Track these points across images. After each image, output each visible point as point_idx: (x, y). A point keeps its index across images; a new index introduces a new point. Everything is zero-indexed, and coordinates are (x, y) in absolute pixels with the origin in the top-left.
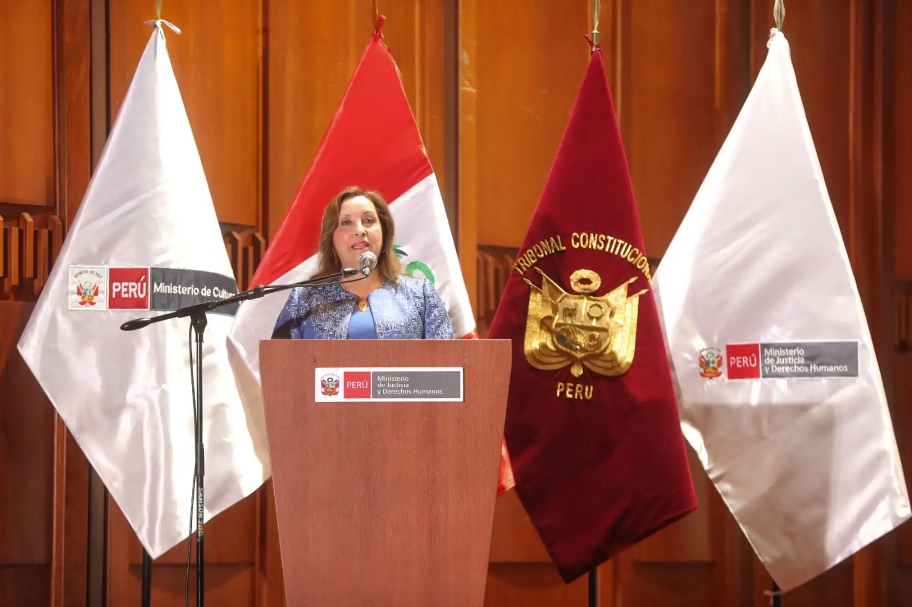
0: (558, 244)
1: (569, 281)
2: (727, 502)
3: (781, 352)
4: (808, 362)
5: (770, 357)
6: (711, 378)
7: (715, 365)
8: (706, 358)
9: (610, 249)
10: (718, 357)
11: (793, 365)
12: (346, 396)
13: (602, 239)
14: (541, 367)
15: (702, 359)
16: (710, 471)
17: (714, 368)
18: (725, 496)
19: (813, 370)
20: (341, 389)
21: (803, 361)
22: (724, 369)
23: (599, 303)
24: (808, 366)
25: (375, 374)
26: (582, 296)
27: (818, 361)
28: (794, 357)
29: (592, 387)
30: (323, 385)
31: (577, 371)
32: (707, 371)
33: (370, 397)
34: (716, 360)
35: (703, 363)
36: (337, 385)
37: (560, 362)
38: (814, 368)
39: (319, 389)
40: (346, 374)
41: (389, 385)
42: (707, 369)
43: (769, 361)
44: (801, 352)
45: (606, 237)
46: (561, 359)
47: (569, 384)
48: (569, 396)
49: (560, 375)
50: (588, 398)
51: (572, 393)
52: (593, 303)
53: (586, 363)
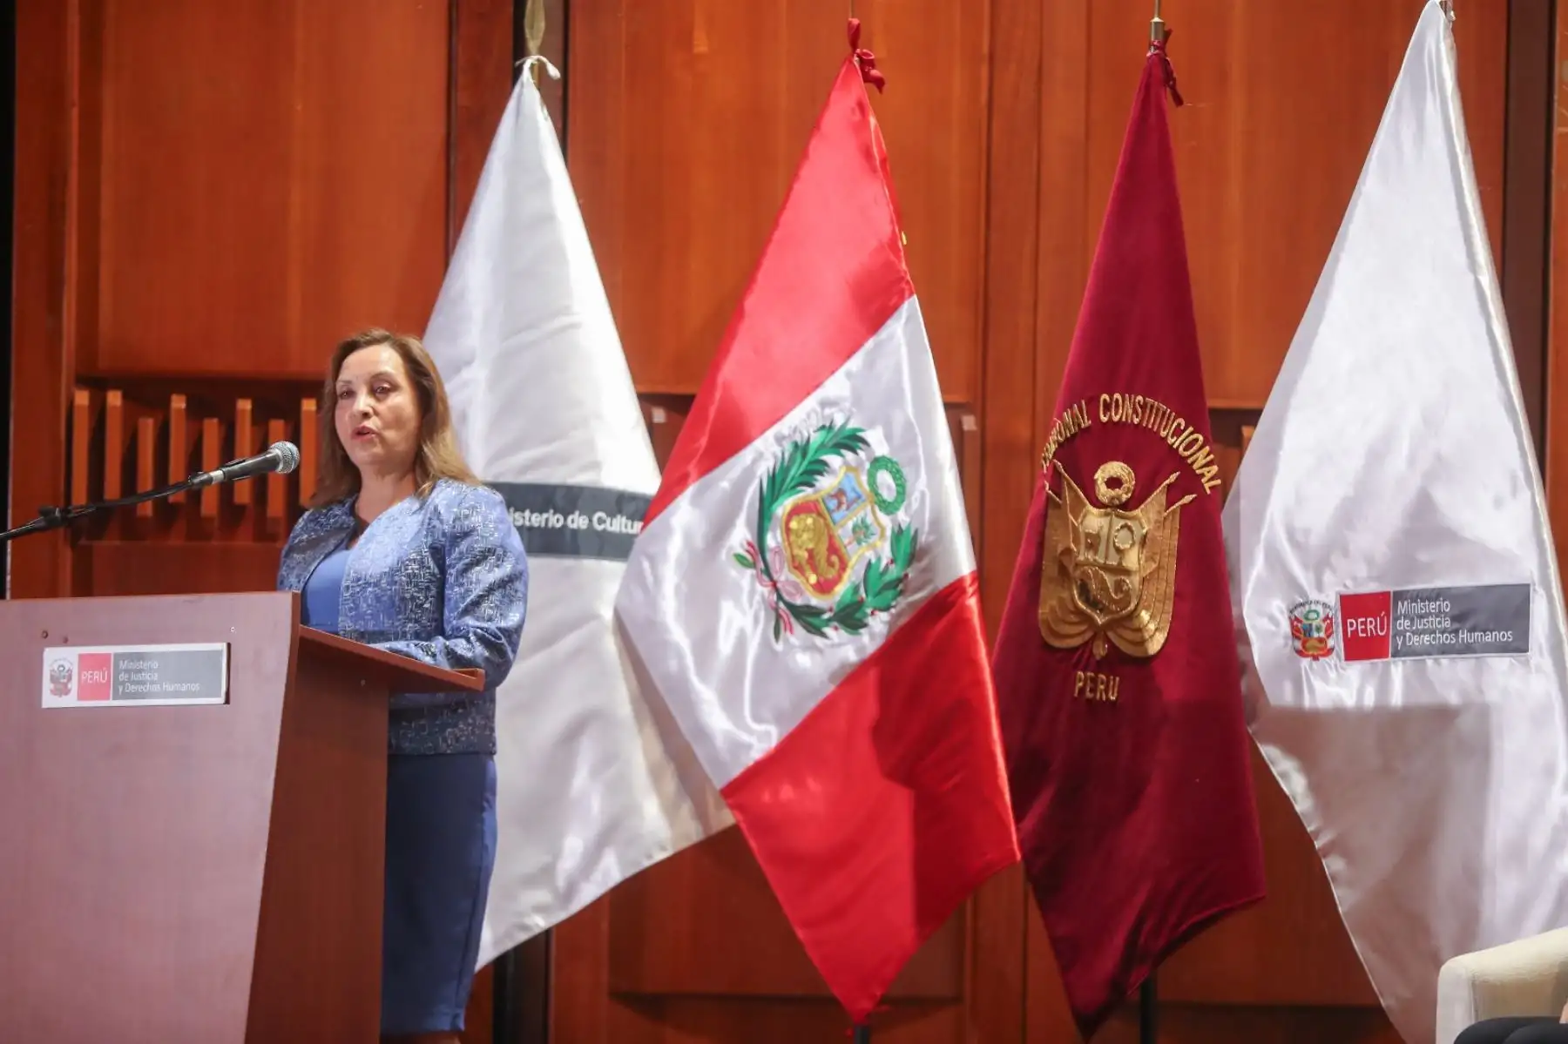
0: (1083, 418)
1: (1094, 482)
2: (1337, 893)
3: (1419, 607)
4: (1456, 625)
5: (1405, 617)
6: (1316, 658)
7: (1322, 635)
8: (1305, 622)
9: (1148, 422)
10: (1327, 618)
11: (1434, 632)
12: (81, 697)
13: (1139, 402)
14: (1057, 644)
15: (1295, 623)
16: (1317, 833)
17: (1321, 640)
18: (1333, 882)
19: (1463, 639)
20: (74, 686)
21: (1447, 624)
22: (1336, 642)
23: (1129, 523)
24: (1456, 632)
25: (118, 656)
26: (1109, 510)
27: (1469, 624)
28: (1437, 616)
29: (1118, 679)
30: (53, 679)
31: (1100, 650)
32: (1308, 645)
33: (108, 698)
34: (1324, 626)
35: (1298, 631)
36: (70, 678)
37: (1079, 634)
38: (1464, 636)
39: (47, 685)
40: (82, 657)
41: (133, 677)
42: (1307, 642)
43: (1404, 624)
44: (1446, 606)
45: (1144, 399)
46: (1083, 628)
47: (1090, 674)
48: (1089, 695)
49: (1079, 657)
50: (1113, 698)
51: (1093, 690)
52: (1122, 522)
53: (1111, 635)
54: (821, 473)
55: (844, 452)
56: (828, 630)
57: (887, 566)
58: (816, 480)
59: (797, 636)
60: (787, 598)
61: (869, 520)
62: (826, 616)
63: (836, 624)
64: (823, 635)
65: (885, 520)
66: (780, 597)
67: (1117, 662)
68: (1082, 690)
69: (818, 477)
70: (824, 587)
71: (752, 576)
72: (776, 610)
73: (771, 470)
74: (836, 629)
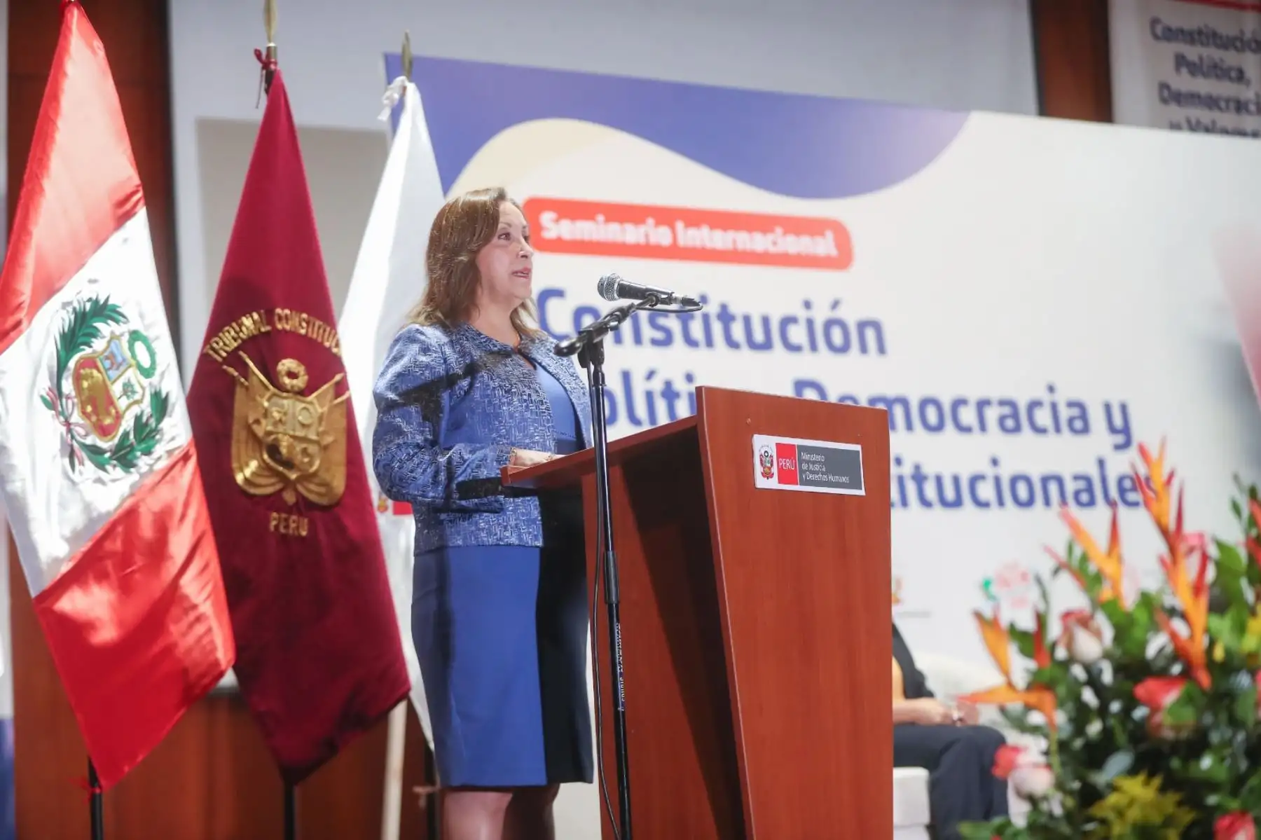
0: (262, 323)
9: (312, 334)
12: (780, 481)
13: (304, 319)
14: (253, 491)
23: (306, 406)
26: (291, 394)
29: (306, 519)
30: (762, 464)
31: (290, 498)
33: (797, 484)
36: (772, 463)
37: (272, 485)
40: (778, 446)
45: (308, 317)
46: (275, 480)
47: (284, 515)
48: (282, 530)
49: (273, 502)
50: (304, 533)
51: (287, 527)
52: (303, 405)
53: (300, 488)
54: (95, 336)
55: (110, 322)
56: (109, 468)
57: (147, 420)
58: (92, 342)
59: (88, 469)
60: (78, 438)
61: (134, 381)
62: (107, 455)
63: (115, 462)
64: (105, 470)
65: (145, 382)
66: (73, 437)
67: (304, 507)
68: (277, 527)
69: (93, 340)
70: (104, 432)
71: (53, 416)
72: (72, 446)
73: (62, 331)
74: (114, 466)
